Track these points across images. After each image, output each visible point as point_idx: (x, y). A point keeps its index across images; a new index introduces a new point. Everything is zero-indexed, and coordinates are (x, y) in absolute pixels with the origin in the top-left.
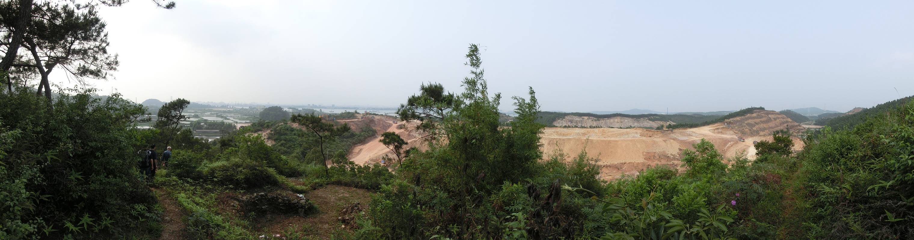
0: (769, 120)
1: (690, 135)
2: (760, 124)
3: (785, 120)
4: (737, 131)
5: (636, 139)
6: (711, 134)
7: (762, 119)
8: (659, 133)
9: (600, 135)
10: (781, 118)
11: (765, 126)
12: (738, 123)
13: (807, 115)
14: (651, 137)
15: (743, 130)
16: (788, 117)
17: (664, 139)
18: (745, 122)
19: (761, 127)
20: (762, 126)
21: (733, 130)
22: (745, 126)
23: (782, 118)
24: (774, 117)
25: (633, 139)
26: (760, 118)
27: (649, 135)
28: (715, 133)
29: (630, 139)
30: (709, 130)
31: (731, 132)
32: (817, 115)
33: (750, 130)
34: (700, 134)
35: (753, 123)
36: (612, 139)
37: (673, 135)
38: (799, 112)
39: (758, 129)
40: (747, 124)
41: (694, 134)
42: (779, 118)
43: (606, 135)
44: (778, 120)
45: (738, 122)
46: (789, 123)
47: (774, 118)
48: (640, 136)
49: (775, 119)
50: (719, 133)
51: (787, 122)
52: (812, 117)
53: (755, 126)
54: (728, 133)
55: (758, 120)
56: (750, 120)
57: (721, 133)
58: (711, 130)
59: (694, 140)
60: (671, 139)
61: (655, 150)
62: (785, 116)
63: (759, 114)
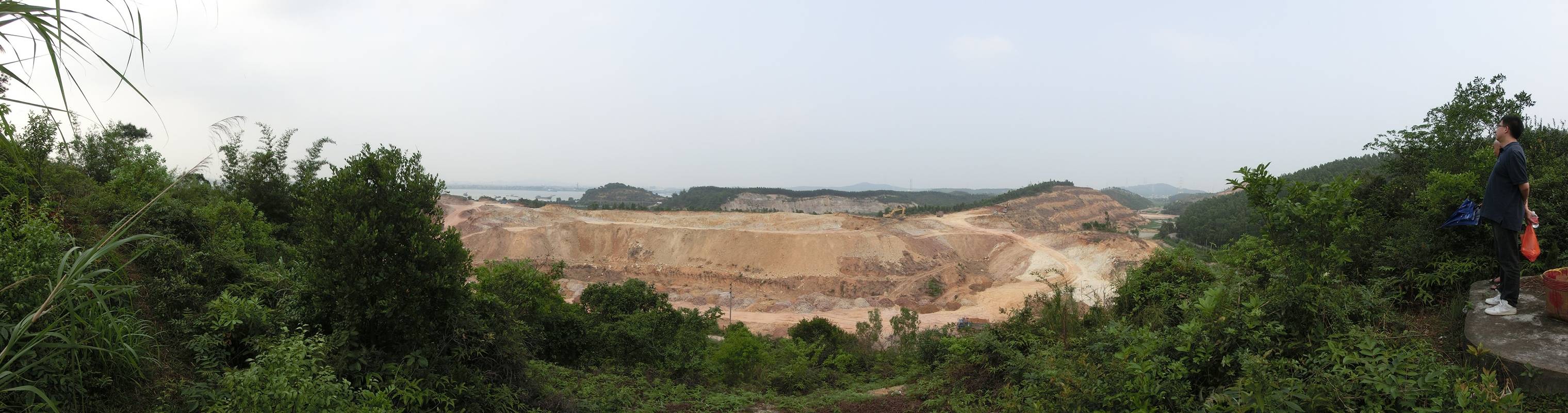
0: (1080, 205)
1: (929, 227)
2: (1064, 211)
3: (1107, 204)
4: (1017, 223)
5: (833, 232)
7: (1068, 203)
8: (876, 222)
9: (772, 224)
10: (1100, 200)
11: (1072, 214)
12: (1021, 208)
13: (1150, 197)
14: (858, 229)
15: (1028, 221)
16: (1114, 199)
17: (879, 233)
18: (1036, 207)
19: (1064, 216)
20: (1065, 214)
21: (1010, 221)
22: (1034, 214)
23: (1103, 200)
24: (1089, 199)
25: (825, 232)
26: (1064, 200)
27: (855, 226)
28: (977, 225)
29: (820, 232)
30: (966, 219)
31: (1007, 224)
32: (1167, 196)
33: (1042, 221)
34: (949, 226)
35: (1050, 208)
36: (791, 232)
37: (900, 227)
38: (1136, 192)
39: (1058, 220)
40: (1038, 210)
41: (938, 226)
42: (1097, 201)
43: (781, 224)
44: (1095, 204)
45: (1022, 206)
46: (1116, 210)
47: (1089, 201)
48: (842, 227)
49: (1091, 203)
50: (981, 225)
51: (1112, 207)
52: (1158, 199)
53: (1053, 213)
54: (1000, 226)
55: (1058, 204)
56: (1045, 203)
57: (987, 225)
58: (969, 218)
59: (934, 237)
60: (892, 233)
61: (861, 253)
62: (1108, 197)
63: (1063, 193)
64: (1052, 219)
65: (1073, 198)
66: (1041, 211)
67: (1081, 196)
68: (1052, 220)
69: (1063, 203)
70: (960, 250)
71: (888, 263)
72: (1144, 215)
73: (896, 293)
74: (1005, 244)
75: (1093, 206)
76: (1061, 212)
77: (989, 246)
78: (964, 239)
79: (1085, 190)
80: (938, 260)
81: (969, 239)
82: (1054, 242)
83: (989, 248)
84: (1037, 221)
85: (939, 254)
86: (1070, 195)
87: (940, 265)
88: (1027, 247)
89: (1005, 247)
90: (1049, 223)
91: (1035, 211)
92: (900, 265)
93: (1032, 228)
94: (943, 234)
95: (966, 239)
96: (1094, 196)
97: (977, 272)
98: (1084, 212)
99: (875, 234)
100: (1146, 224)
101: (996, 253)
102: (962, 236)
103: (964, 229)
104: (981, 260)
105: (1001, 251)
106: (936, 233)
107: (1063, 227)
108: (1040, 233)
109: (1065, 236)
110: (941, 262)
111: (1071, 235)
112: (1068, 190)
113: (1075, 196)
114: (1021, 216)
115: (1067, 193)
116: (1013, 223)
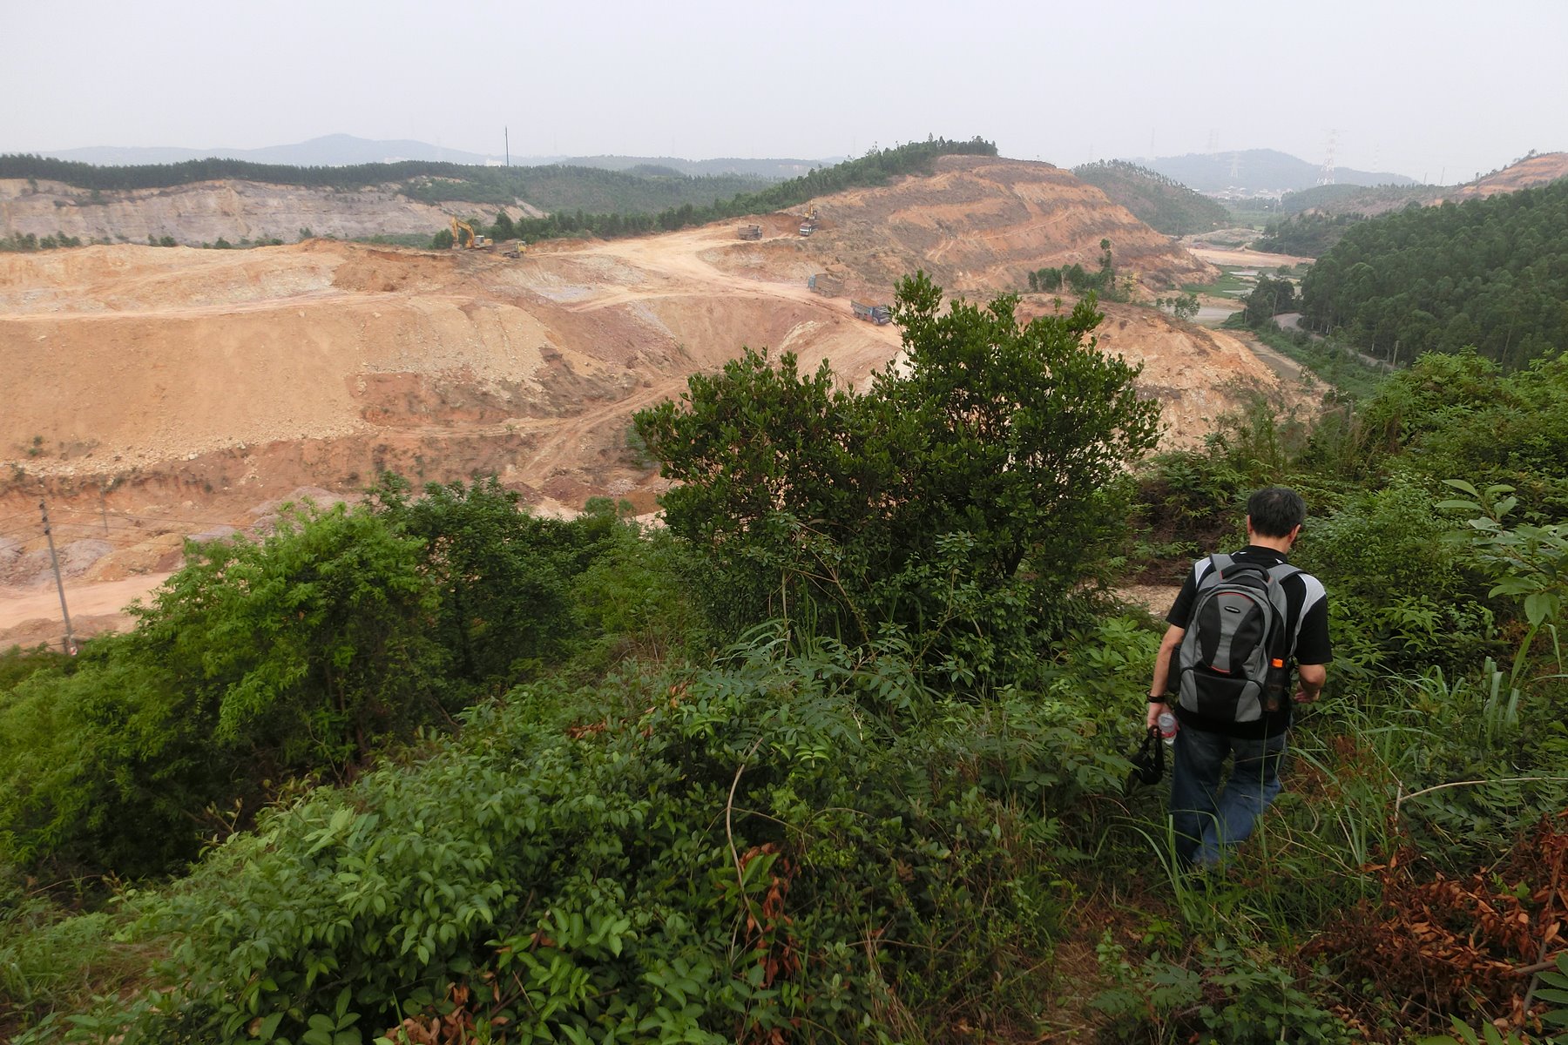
0: (1014, 214)
1: (600, 277)
2: (967, 233)
3: (1097, 215)
4: (841, 266)
5: (312, 303)
6: (707, 272)
7: (979, 208)
8: (440, 265)
10: (1074, 203)
11: (990, 241)
12: (849, 223)
13: (1224, 195)
14: (394, 291)
15: (873, 262)
16: (1116, 200)
17: (465, 299)
18: (890, 218)
19: (969, 248)
20: (973, 242)
21: (823, 259)
22: (886, 241)
23: (1083, 203)
24: (1043, 197)
25: (289, 303)
26: (971, 201)
27: (382, 282)
28: (726, 270)
29: (271, 305)
30: (700, 254)
31: (813, 270)
32: (1278, 196)
34: (655, 273)
35: (930, 224)
37: (517, 278)
38: (1177, 176)
39: (952, 259)
40: (895, 229)
41: (622, 274)
42: (1066, 203)
43: (119, 289)
44: (1060, 216)
45: (850, 217)
46: (1120, 234)
47: (1041, 205)
48: (337, 283)
49: (1046, 209)
50: (746, 270)
51: (1109, 225)
52: (1250, 205)
53: (935, 242)
54: (792, 274)
55: (951, 212)
56: (915, 208)
57: (762, 272)
58: (707, 251)
59: (618, 306)
60: (500, 296)
61: (418, 360)
62: (1099, 194)
63: (967, 177)
65: (996, 193)
66: (905, 231)
67: (1020, 189)
68: (936, 260)
69: (966, 208)
70: (694, 341)
71: (504, 384)
72: (1200, 254)
74: (817, 325)
75: (1052, 219)
76: (960, 237)
77: (773, 330)
78: (704, 310)
79: (1030, 170)
80: (640, 370)
81: (716, 311)
83: (774, 336)
84: (896, 259)
85: (641, 355)
86: (985, 183)
87: (647, 385)
89: (818, 333)
91: (887, 232)
92: (539, 388)
94: (644, 296)
95: (711, 310)
96: (1058, 188)
98: (1024, 236)
99: (450, 303)
100: (1206, 280)
102: (697, 301)
103: (700, 282)
106: (620, 294)
110: (649, 377)
112: (982, 170)
113: (1002, 187)
114: (852, 247)
115: (976, 179)
116: (831, 267)
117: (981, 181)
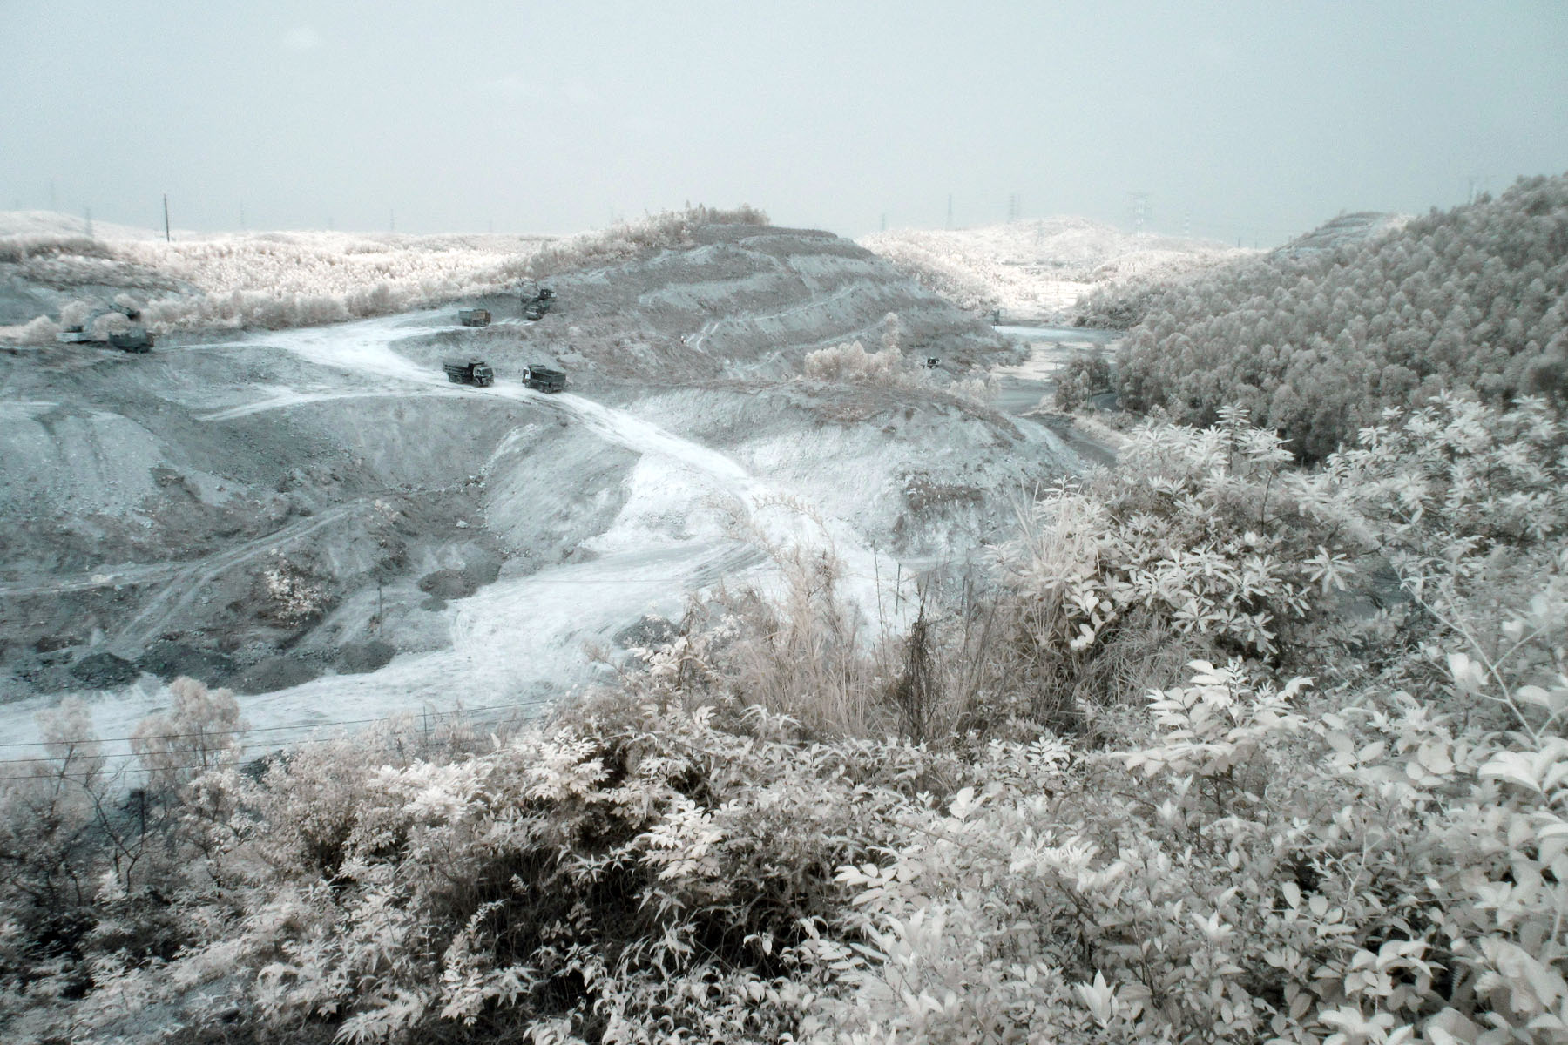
64: (695, 341)
65: (768, 267)
66: (660, 314)
67: (796, 262)
68: (697, 347)
69: (733, 286)
70: (379, 455)
71: (93, 517)
73: (141, 628)
74: (539, 428)
75: (835, 296)
76: (729, 318)
77: (483, 437)
78: (390, 414)
79: (807, 240)
80: (297, 493)
81: (411, 415)
82: (706, 420)
83: (484, 444)
84: (645, 346)
85: (298, 474)
86: (755, 256)
87: (305, 513)
88: (615, 440)
89: (540, 440)
90: (688, 354)
91: (636, 314)
92: (147, 523)
93: (630, 373)
94: (311, 398)
95: (400, 415)
96: (840, 260)
97: (444, 528)
98: (805, 316)
99: (23, 411)
101: (508, 462)
102: (382, 404)
103: (389, 379)
104: (454, 486)
105: (526, 452)
106: (283, 397)
107: (737, 371)
108: (659, 389)
109: (742, 399)
110: (308, 502)
111: (764, 395)
112: (751, 241)
113: (774, 259)
114: (590, 334)
115: (742, 251)
116: (563, 357)
117: (749, 253)
